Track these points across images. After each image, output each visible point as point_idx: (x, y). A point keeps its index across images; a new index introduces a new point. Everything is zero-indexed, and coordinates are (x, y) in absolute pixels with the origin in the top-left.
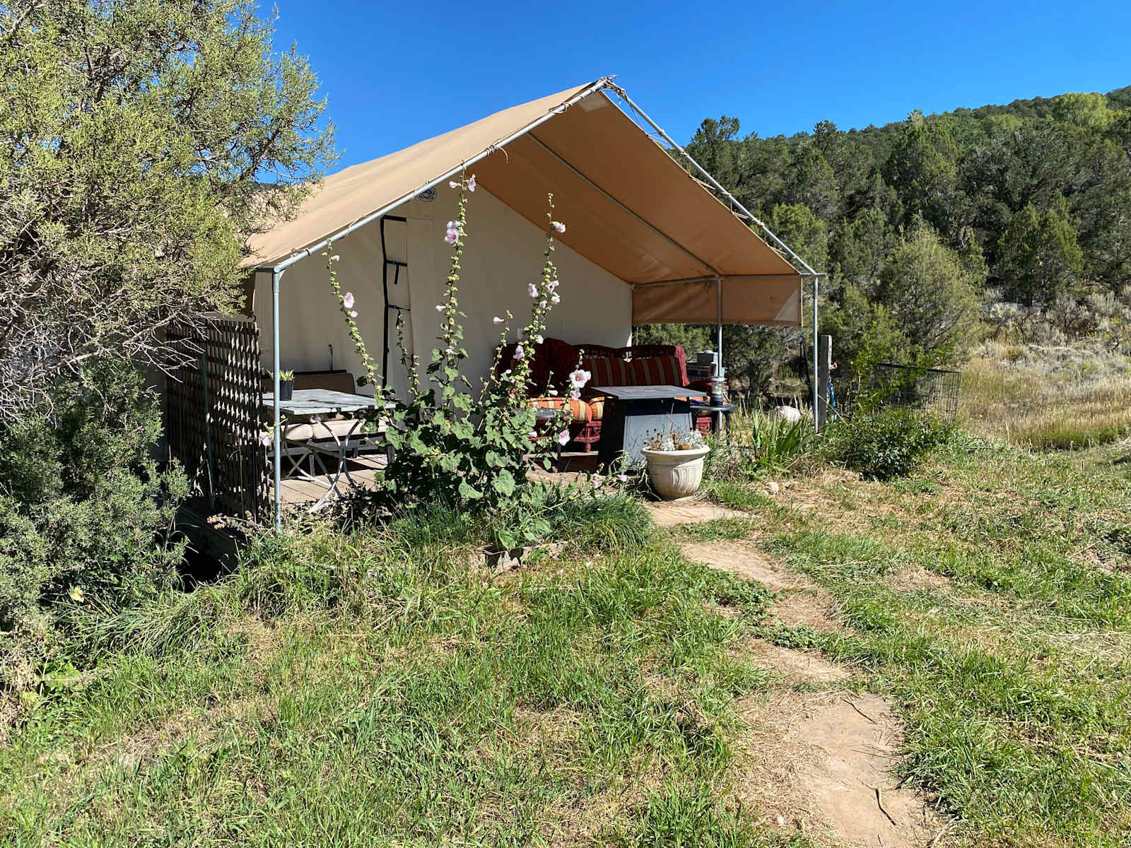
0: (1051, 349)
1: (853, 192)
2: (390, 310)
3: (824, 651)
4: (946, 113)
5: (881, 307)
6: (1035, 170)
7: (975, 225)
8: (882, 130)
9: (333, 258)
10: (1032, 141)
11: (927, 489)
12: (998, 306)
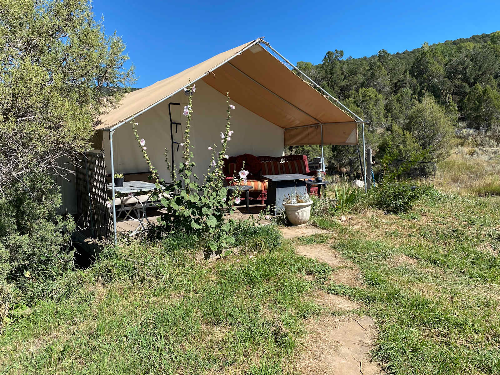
0: (490, 149)
1: (396, 81)
2: (174, 144)
3: (350, 296)
4: (439, 43)
5: (408, 133)
6: (480, 68)
7: (454, 93)
8: (411, 52)
9: (135, 124)
10: (478, 54)
11: (415, 218)
12: (464, 130)
